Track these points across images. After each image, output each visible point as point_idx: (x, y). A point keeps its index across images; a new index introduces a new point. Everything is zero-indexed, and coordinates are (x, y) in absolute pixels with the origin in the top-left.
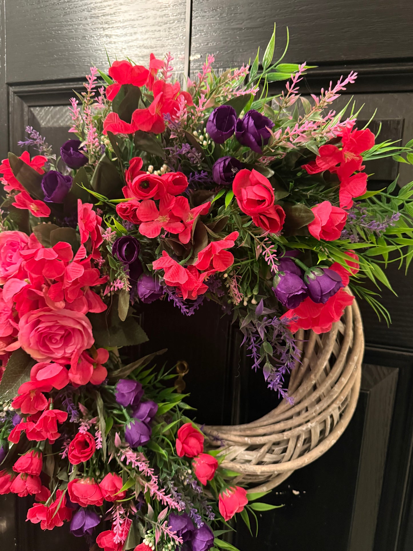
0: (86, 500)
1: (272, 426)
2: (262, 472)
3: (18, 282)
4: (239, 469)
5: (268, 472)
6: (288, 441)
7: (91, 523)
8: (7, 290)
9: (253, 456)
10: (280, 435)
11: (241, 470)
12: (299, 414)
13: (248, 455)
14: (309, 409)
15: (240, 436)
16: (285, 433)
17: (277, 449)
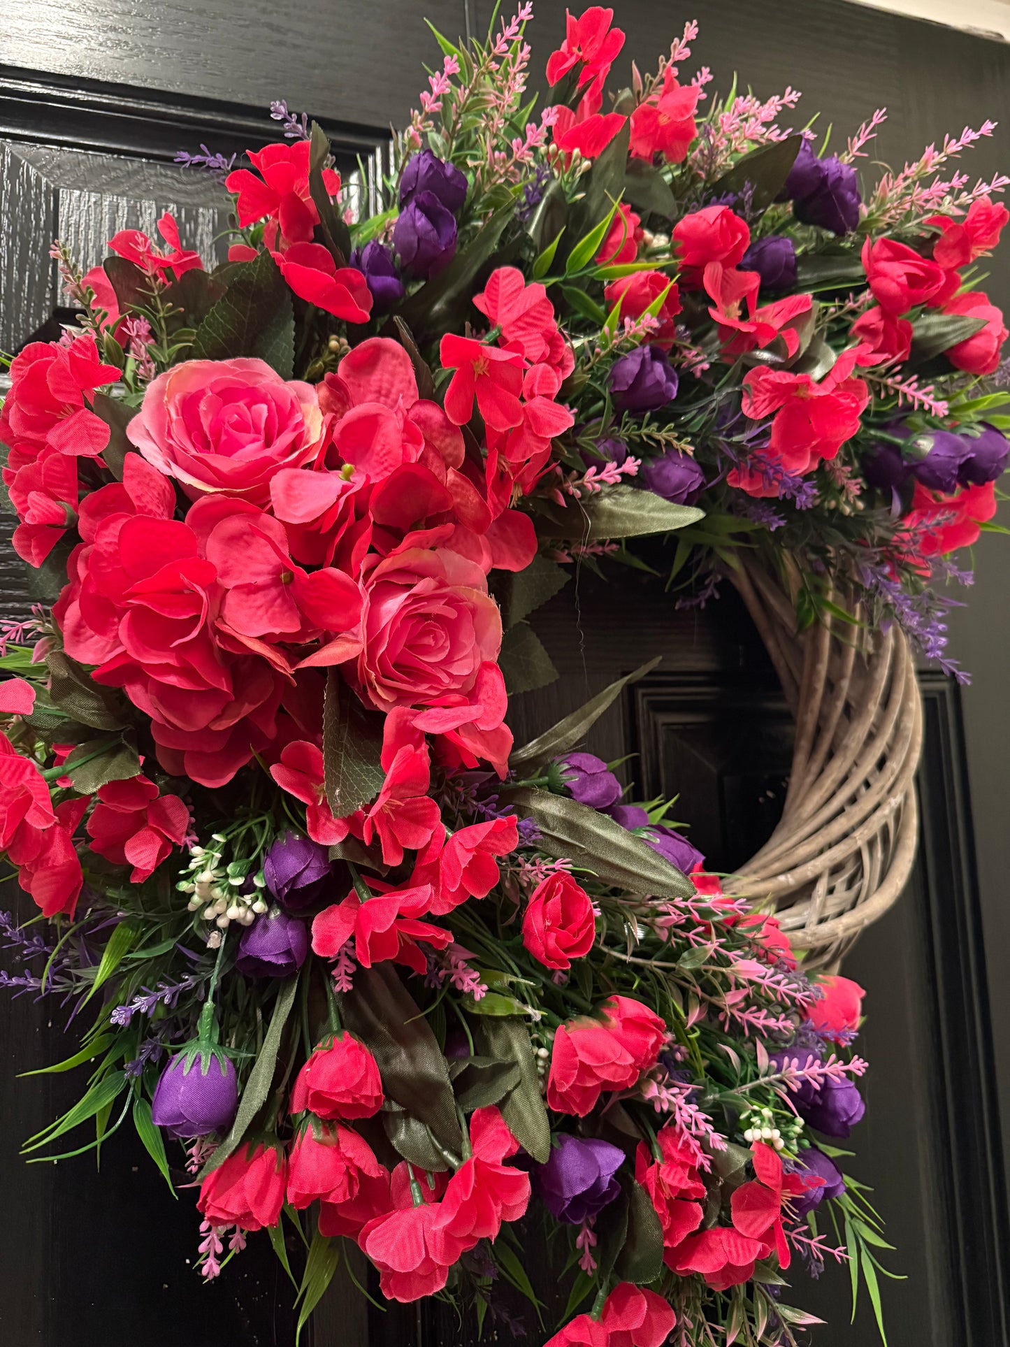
0: (613, 1069)
1: (824, 832)
2: (846, 929)
3: (310, 478)
4: (803, 940)
5: (855, 926)
6: (858, 854)
7: (611, 1159)
8: (288, 495)
9: (800, 914)
10: (848, 841)
11: (809, 939)
12: (853, 800)
13: (789, 916)
14: (871, 781)
15: (764, 880)
16: (857, 834)
17: (840, 882)
